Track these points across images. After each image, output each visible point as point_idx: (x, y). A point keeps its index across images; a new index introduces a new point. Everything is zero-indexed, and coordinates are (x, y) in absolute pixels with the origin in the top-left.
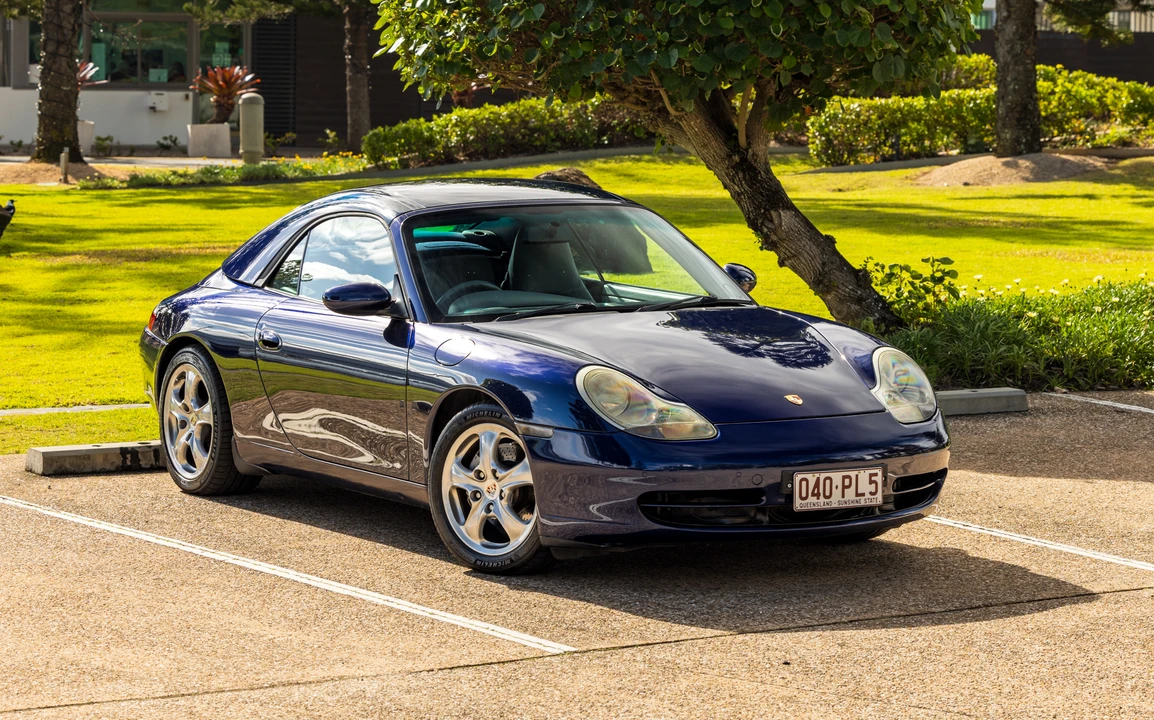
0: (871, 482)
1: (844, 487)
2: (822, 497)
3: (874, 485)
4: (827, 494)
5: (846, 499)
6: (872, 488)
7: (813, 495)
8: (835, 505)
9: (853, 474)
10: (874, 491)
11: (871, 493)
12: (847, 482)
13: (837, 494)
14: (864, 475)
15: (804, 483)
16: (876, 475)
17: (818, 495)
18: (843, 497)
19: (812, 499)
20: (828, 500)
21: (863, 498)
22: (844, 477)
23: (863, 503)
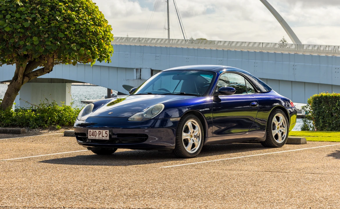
0: (106, 133)
1: (99, 134)
2: (94, 136)
4: (95, 135)
5: (100, 137)
7: (92, 135)
8: (97, 138)
9: (101, 131)
11: (106, 136)
12: (100, 133)
13: (98, 135)
14: (104, 131)
15: (90, 132)
16: (107, 132)
17: (93, 135)
19: (92, 136)
21: (104, 137)
22: (99, 132)
23: (104, 139)
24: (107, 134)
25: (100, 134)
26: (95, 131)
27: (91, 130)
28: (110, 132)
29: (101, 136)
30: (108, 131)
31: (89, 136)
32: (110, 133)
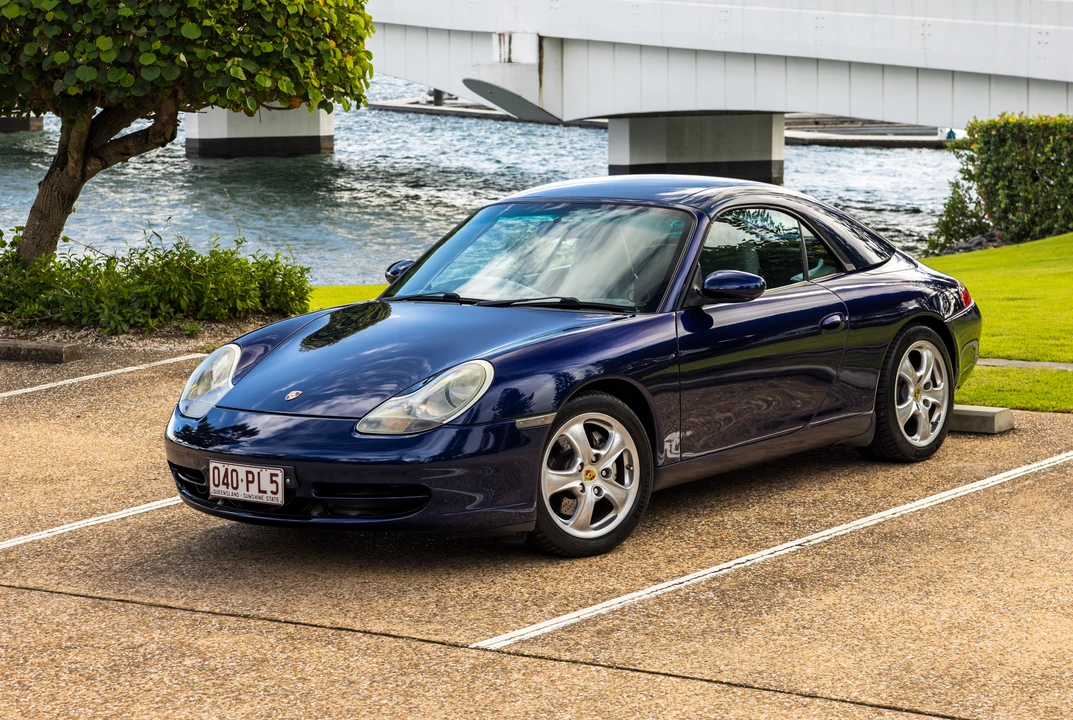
0: (272, 482)
1: (248, 482)
2: (230, 487)
3: (275, 485)
4: (235, 485)
6: (273, 487)
7: (224, 484)
8: (241, 497)
9: (255, 471)
10: (275, 490)
11: (272, 492)
12: (250, 476)
13: (243, 486)
14: (266, 474)
15: (216, 471)
16: (277, 475)
17: (227, 485)
18: (248, 490)
19: (222, 488)
20: (235, 491)
22: (248, 472)
23: (265, 500)
24: (276, 482)
25: (252, 482)
26: (233, 470)
27: (220, 466)
28: (285, 476)
29: (254, 487)
30: (280, 473)
31: (212, 488)
32: (288, 481)
